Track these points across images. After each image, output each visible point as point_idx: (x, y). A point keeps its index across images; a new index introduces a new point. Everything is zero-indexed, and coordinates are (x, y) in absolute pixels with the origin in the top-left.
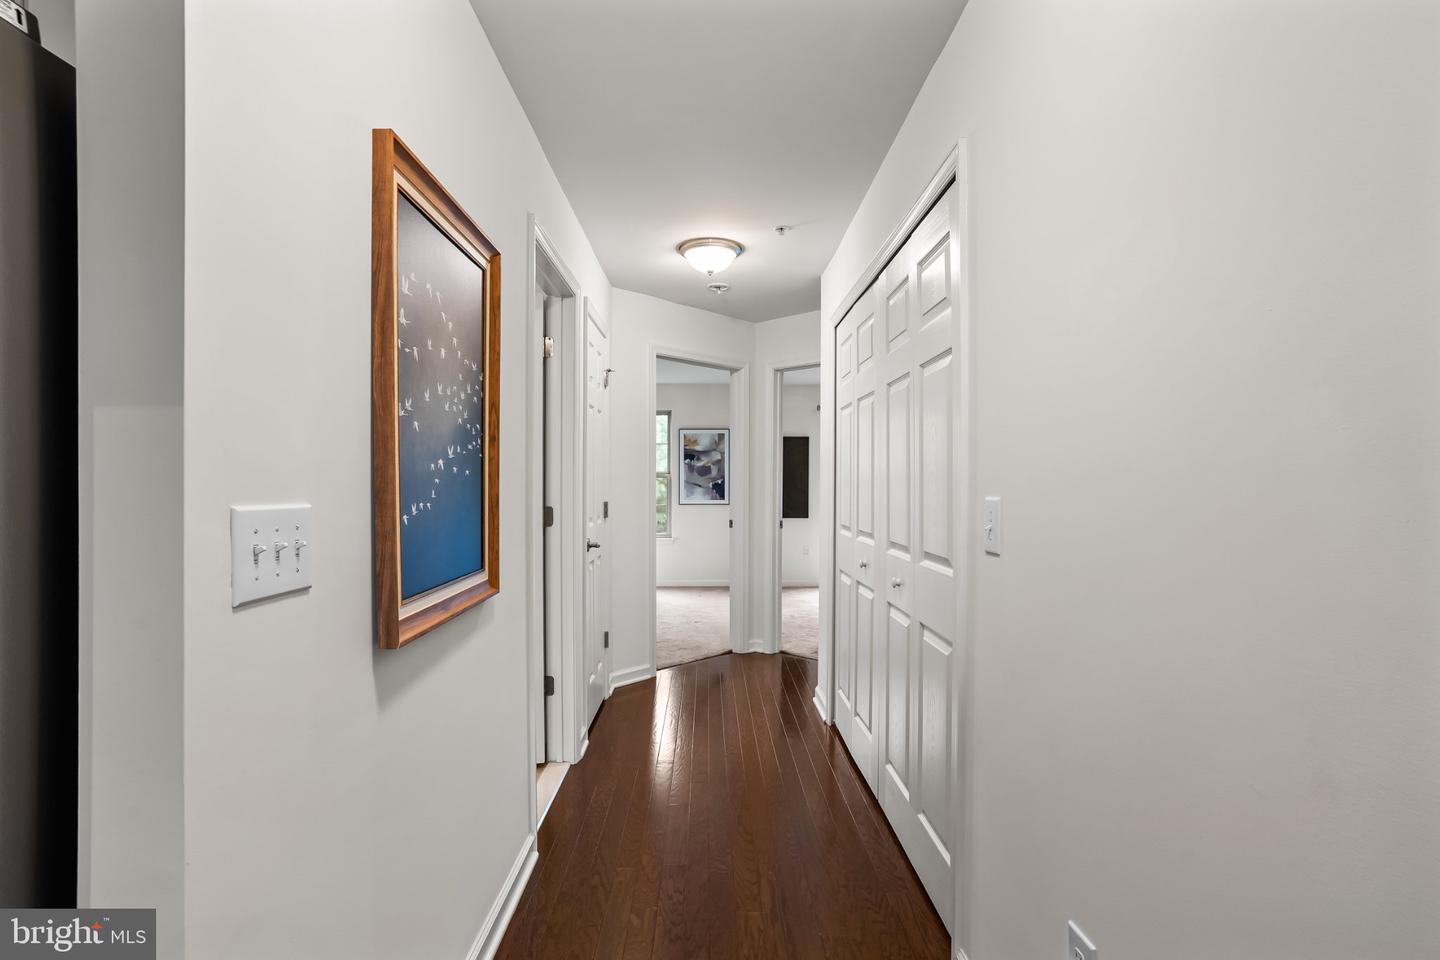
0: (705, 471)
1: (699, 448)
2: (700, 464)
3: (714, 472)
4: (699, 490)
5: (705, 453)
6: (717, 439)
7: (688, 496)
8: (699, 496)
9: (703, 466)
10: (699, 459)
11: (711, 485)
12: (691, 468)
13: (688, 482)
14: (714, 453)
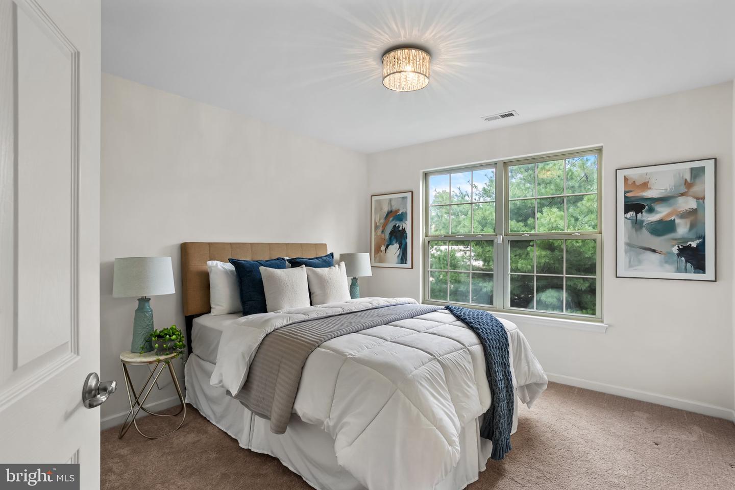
0: (664, 228)
1: (649, 194)
2: (654, 218)
3: (682, 229)
4: (654, 256)
5: (662, 200)
6: (688, 176)
7: (630, 266)
8: (652, 265)
9: (660, 221)
10: (651, 210)
11: (675, 250)
12: (637, 225)
13: (630, 245)
14: (681, 200)
